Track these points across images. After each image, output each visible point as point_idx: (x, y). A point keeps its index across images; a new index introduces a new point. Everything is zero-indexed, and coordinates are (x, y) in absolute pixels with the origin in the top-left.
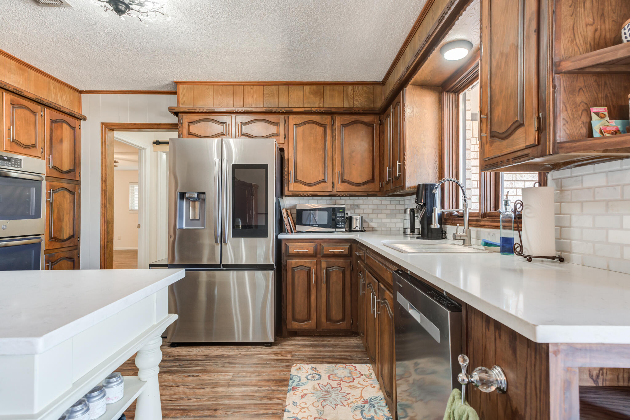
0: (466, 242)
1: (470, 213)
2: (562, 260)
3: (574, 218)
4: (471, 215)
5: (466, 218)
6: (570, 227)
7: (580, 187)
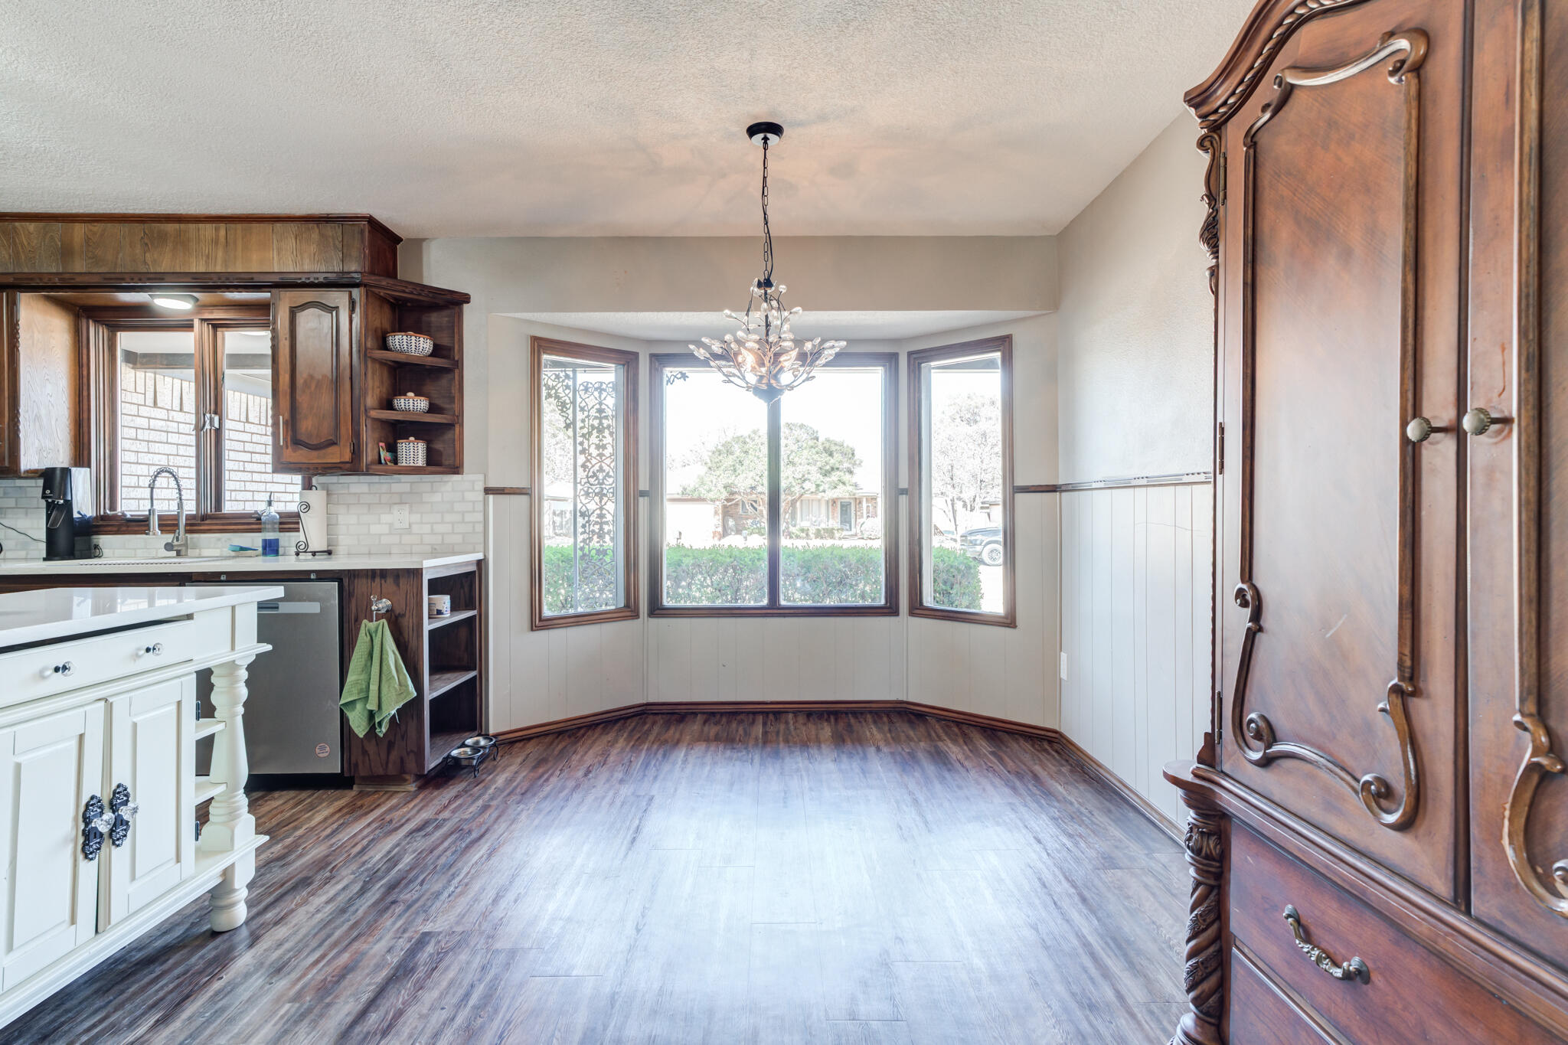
0: (183, 553)
1: (187, 515)
2: (329, 553)
3: (340, 518)
4: (188, 517)
5: (183, 521)
6: (337, 524)
7: (346, 492)
